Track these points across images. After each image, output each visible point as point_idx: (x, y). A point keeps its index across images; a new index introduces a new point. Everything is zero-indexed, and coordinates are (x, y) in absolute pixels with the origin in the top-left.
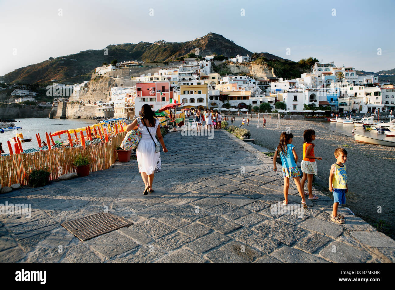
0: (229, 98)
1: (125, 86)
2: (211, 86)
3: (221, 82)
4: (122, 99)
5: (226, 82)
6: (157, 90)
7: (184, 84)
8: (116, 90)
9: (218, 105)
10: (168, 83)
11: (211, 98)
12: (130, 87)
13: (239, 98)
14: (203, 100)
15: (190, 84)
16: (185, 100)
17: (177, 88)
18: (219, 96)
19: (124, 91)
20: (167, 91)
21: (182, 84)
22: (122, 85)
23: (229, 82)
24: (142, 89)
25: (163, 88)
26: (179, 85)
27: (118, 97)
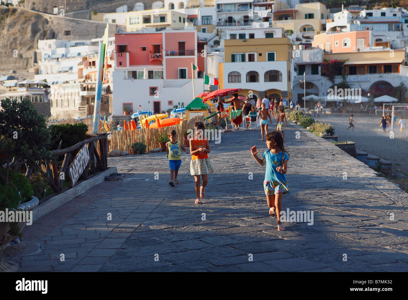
0: (347, 69)
1: (77, 37)
2: (301, 37)
3: (329, 26)
4: (70, 71)
5: (342, 27)
6: (166, 51)
7: (233, 36)
8: (54, 47)
9: (317, 88)
10: (194, 33)
11: (301, 68)
12: (90, 39)
13: (373, 68)
14: (280, 77)
15: (247, 37)
16: (234, 77)
17: (211, 43)
18: (320, 64)
19: (74, 51)
20: (192, 53)
21: (228, 37)
22: (67, 33)
23: (348, 26)
24: (129, 49)
25: (182, 45)
26: (217, 35)
27: (56, 67)
